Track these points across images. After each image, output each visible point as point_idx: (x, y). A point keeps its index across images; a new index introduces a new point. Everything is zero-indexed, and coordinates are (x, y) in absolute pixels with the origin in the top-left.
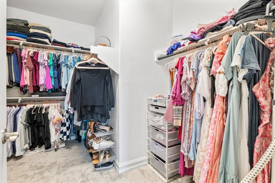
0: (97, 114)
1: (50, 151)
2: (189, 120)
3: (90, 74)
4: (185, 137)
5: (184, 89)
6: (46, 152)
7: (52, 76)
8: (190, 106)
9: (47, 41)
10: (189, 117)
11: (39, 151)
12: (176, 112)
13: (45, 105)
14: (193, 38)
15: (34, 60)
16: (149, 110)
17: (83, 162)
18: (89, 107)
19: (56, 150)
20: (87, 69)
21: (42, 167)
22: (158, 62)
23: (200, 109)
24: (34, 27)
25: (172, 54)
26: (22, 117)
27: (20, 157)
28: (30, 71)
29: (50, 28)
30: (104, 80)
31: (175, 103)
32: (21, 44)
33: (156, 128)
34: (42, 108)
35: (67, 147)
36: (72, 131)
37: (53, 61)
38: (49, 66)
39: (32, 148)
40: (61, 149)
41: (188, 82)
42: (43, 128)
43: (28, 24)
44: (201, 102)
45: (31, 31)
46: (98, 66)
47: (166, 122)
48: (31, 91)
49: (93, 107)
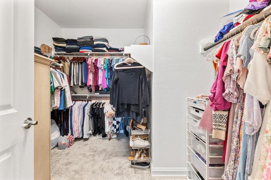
0: (133, 112)
1: (106, 139)
2: (236, 134)
3: (126, 73)
4: (230, 158)
5: (229, 86)
6: (103, 139)
7: (107, 77)
8: (240, 113)
9: (105, 49)
10: (238, 129)
11: (98, 137)
12: (217, 120)
13: (103, 101)
14: (252, 8)
15: (95, 66)
16: (190, 113)
17: (125, 156)
18: (126, 105)
19: (109, 140)
20: (124, 69)
21: (96, 151)
22: (204, 53)
23: (252, 120)
24: (97, 40)
25: (222, 40)
26: (88, 109)
27: (86, 139)
28: (93, 74)
29: (107, 39)
30: (138, 79)
31: (214, 106)
32: (89, 55)
33: (197, 136)
34: (100, 104)
35: (118, 139)
36: (121, 125)
37: (107, 64)
38: (105, 69)
39: (94, 134)
40: (113, 139)
41: (234, 77)
42: (100, 119)
43: (93, 38)
44: (254, 107)
45: (95, 43)
46: (134, 65)
47: (206, 131)
48: (93, 90)
49: (129, 105)
